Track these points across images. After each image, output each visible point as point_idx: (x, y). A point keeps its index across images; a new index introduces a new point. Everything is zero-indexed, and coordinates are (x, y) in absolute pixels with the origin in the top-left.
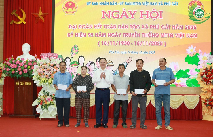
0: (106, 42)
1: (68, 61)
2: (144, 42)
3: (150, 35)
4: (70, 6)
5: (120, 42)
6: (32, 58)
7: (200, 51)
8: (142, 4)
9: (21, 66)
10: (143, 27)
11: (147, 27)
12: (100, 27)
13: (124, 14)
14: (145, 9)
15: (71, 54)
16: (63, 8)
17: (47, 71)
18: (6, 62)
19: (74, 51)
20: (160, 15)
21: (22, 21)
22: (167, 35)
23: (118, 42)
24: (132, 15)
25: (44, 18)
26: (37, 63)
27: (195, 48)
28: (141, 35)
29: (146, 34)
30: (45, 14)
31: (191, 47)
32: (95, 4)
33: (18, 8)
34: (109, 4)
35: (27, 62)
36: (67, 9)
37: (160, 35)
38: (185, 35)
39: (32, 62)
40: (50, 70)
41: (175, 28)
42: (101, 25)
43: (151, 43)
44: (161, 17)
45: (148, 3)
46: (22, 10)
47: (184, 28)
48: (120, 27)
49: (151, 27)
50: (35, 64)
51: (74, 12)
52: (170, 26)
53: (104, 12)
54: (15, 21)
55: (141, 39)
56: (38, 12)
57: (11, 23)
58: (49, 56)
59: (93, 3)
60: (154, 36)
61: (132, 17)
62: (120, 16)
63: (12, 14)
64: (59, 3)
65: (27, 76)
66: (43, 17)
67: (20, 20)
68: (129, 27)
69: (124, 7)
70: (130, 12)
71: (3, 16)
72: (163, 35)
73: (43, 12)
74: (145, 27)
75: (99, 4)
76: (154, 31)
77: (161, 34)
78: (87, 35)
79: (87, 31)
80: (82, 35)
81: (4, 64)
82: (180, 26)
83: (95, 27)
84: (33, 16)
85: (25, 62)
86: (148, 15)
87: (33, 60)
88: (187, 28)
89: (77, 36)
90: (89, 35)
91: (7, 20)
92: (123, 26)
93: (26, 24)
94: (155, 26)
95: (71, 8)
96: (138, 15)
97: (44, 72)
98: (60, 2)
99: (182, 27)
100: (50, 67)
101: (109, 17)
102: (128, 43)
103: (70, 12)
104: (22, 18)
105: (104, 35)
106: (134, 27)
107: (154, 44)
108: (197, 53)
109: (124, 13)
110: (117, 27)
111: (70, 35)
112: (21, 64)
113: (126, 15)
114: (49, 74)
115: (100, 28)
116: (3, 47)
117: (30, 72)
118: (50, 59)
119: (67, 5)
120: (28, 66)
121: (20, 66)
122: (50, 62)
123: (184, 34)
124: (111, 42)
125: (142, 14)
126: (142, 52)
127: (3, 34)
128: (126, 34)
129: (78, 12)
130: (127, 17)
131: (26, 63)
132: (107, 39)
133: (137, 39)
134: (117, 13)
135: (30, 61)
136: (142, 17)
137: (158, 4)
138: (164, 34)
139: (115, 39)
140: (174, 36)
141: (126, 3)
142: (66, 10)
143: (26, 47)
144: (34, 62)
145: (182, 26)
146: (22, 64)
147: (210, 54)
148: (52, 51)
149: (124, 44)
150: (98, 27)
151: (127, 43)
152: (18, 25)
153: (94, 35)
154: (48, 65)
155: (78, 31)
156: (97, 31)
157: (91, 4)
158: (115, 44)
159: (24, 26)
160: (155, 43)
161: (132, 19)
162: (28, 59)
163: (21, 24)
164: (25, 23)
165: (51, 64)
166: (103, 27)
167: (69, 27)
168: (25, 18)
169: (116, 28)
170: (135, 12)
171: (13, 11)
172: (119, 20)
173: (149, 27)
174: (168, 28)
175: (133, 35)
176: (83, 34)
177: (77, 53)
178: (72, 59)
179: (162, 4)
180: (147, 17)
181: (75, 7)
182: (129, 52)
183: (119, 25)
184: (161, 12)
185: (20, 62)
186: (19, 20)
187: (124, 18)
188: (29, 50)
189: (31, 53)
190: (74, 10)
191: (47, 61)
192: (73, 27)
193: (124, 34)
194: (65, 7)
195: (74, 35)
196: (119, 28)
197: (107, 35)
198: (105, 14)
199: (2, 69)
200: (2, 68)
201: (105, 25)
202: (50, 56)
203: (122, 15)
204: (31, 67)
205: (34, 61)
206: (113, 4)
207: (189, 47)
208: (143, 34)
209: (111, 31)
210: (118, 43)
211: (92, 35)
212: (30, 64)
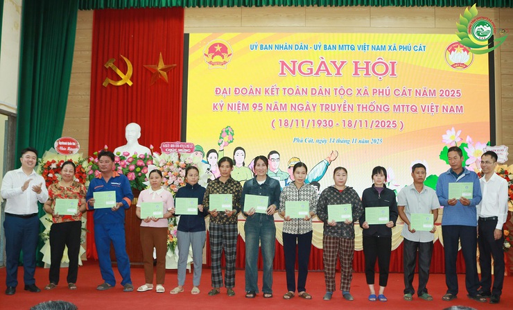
0: (286, 122)
1: (213, 158)
2: (361, 121)
3: (372, 109)
4: (218, 50)
5: (314, 121)
6: (144, 151)
7: (468, 139)
8: (356, 48)
9: (124, 168)
10: (359, 92)
11: (366, 93)
12: (275, 92)
13: (323, 68)
14: (362, 57)
15: (219, 144)
16: (205, 55)
17: (174, 177)
18: (95, 158)
19: (226, 139)
20: (391, 69)
21: (126, 79)
22: (405, 108)
23: (311, 120)
24: (338, 69)
25: (167, 74)
26: (154, 162)
27: (459, 133)
28: (356, 108)
29: (364, 106)
30: (170, 66)
31: (451, 130)
32: (266, 48)
33: (119, 56)
34: (294, 47)
35: (135, 159)
36: (213, 57)
37: (391, 108)
38: (440, 109)
39: (145, 159)
40: (179, 176)
41: (420, 95)
42: (277, 89)
43: (374, 122)
44: (393, 74)
45: (368, 46)
46: (126, 59)
47: (438, 93)
48: (314, 92)
49: (374, 93)
50: (150, 162)
51: (225, 63)
52: (410, 90)
53: (283, 63)
54: (112, 79)
55: (354, 116)
56: (157, 63)
57: (103, 84)
58: (178, 148)
59: (262, 46)
60: (381, 110)
61: (338, 73)
62: (314, 72)
63: (107, 67)
64: (197, 47)
65: (135, 186)
66: (165, 73)
67: (121, 79)
68: (332, 92)
69: (322, 53)
70: (334, 63)
71: (90, 71)
72: (397, 108)
73: (165, 64)
74: (362, 92)
75: (274, 47)
76: (380, 100)
77: (394, 106)
78: (250, 106)
79: (251, 100)
80: (241, 108)
81: (91, 163)
82: (430, 90)
83: (266, 91)
84: (147, 70)
85: (130, 160)
86: (369, 69)
87: (146, 155)
88: (444, 94)
89: (232, 109)
90: (255, 107)
91: (96, 78)
92: (321, 89)
93: (132, 85)
94: (381, 91)
95: (221, 55)
96: (348, 69)
97: (168, 178)
98: (198, 44)
99: (433, 93)
100: (180, 169)
101: (293, 72)
102: (330, 124)
103: (218, 63)
104: (125, 74)
105: (284, 107)
106: (342, 92)
107: (381, 124)
108: (463, 142)
109: (323, 65)
110: (309, 92)
111: (218, 107)
112: (122, 163)
113: (327, 70)
114: (176, 183)
115: (276, 94)
116: (88, 130)
117: (140, 179)
118: (179, 154)
119: (212, 49)
120: (136, 168)
121: (121, 168)
122: (179, 159)
123: (437, 106)
124: (297, 120)
125: (356, 68)
126: (358, 141)
127: (89, 105)
128: (326, 105)
129: (233, 62)
130: (329, 73)
131: (133, 161)
132: (289, 115)
133: (348, 116)
134: (309, 66)
135: (141, 157)
136: (356, 73)
137: (387, 48)
138: (399, 106)
139: (306, 116)
140: (420, 110)
141: (325, 46)
142: (210, 59)
143: (133, 131)
144: (148, 159)
145: (435, 91)
146: (125, 164)
147: (487, 145)
148: (183, 139)
149: (322, 125)
150: (272, 91)
151: (327, 123)
152: (118, 87)
153: (264, 106)
154: (175, 165)
155: (232, 99)
156: (270, 100)
157: (259, 48)
158: (305, 124)
159: (130, 90)
160: (383, 123)
161: (338, 78)
162: (136, 153)
163: (123, 85)
164: (130, 83)
165: (182, 163)
166: (281, 92)
167: (216, 91)
168: (131, 74)
169: (306, 93)
170: (343, 63)
171: (108, 60)
172: (312, 78)
173: (370, 92)
174: (408, 94)
175: (339, 108)
176: (243, 104)
177: (232, 142)
178: (220, 153)
179: (395, 49)
180: (367, 74)
181: (227, 53)
182: (332, 140)
183: (312, 89)
184: (393, 64)
185: (122, 159)
186: (119, 79)
187: (323, 74)
188: (139, 136)
189: (142, 141)
190: (226, 59)
191: (174, 157)
192: (223, 93)
193: (322, 105)
194: (209, 53)
195: (225, 107)
196: (312, 94)
197: (289, 107)
198: (285, 67)
199: (85, 173)
200: (87, 169)
201: (285, 89)
202: (180, 148)
203: (319, 70)
204: (141, 169)
205: (148, 157)
206: (301, 48)
207: (448, 132)
208: (359, 105)
209: (296, 100)
210: (311, 123)
211: (260, 108)
212: (140, 163)
